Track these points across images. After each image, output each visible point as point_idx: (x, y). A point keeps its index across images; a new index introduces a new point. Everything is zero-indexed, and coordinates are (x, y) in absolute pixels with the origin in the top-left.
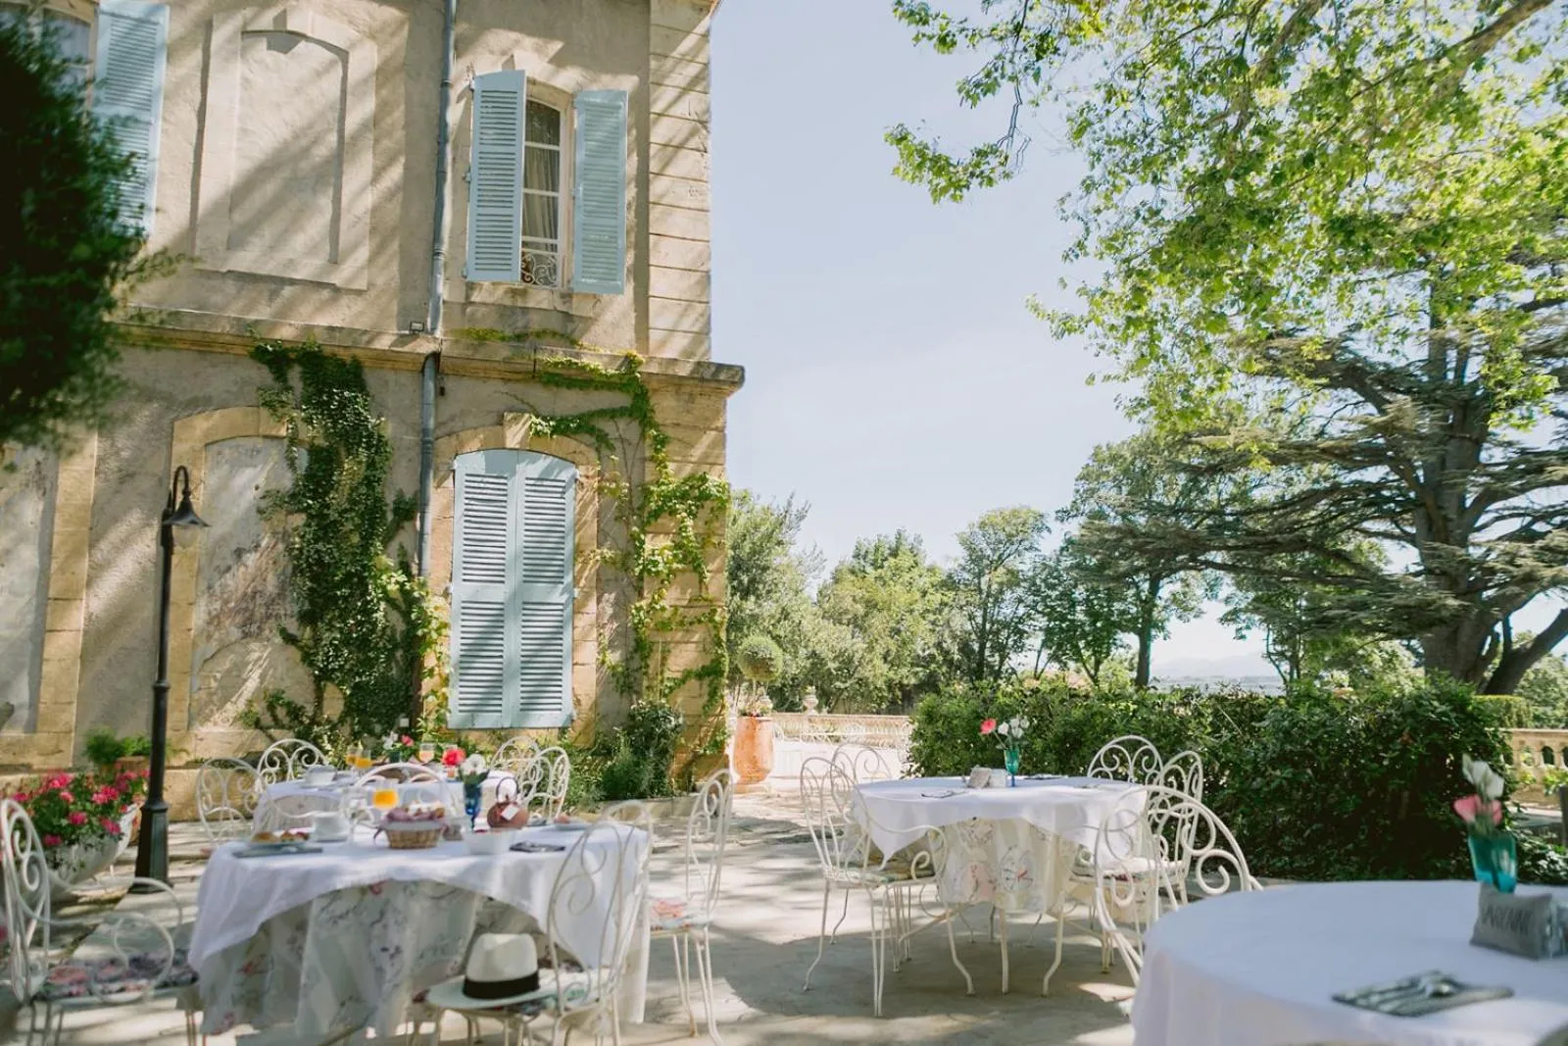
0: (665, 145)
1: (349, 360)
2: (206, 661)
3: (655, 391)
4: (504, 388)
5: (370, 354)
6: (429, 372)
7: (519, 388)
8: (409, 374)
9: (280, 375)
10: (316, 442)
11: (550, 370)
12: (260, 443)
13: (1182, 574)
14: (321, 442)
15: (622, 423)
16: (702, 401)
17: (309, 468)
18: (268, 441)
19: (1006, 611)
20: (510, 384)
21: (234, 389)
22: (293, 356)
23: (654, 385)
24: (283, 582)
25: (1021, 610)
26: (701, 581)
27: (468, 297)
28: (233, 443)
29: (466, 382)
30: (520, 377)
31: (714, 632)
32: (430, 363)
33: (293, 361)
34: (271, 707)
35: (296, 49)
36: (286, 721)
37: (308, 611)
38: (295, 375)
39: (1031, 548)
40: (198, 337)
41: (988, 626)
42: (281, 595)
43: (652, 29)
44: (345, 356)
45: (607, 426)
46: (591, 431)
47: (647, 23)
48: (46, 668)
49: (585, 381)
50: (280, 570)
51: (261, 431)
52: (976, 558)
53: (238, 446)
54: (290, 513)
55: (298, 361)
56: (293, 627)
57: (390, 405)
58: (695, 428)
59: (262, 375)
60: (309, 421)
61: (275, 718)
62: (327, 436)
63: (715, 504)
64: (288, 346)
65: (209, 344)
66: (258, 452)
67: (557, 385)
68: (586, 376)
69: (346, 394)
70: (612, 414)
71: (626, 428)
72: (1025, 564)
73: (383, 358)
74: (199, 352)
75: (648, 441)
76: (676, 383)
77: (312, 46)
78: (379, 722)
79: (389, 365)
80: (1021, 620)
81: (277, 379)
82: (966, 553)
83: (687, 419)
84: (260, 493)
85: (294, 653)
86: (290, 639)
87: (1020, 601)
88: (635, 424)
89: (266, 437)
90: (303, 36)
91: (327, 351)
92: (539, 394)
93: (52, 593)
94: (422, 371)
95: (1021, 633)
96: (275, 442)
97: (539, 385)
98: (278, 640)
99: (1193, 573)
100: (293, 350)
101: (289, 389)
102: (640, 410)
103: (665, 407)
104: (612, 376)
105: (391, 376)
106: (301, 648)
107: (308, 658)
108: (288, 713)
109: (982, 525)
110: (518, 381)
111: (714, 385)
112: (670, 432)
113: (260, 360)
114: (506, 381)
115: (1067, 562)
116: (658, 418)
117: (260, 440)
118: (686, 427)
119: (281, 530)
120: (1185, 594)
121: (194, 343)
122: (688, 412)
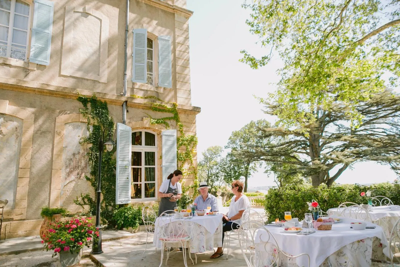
0: (180, 51)
1: (103, 102)
2: (65, 186)
3: (180, 113)
4: (143, 111)
5: (109, 100)
6: (124, 106)
7: (147, 111)
8: (119, 106)
9: (85, 105)
10: (95, 124)
11: (155, 106)
12: (80, 124)
13: (254, 162)
14: (96, 124)
15: (172, 121)
16: (190, 116)
17: (93, 131)
18: (82, 123)
19: (214, 171)
20: (144, 110)
21: (73, 108)
22: (88, 100)
23: (180, 111)
24: (86, 163)
25: (217, 171)
26: (192, 162)
27: (133, 86)
28: (72, 123)
29: (133, 109)
30: (147, 108)
31: (195, 176)
32: (125, 103)
33: (88, 101)
34: (83, 199)
35: (88, 18)
36: (87, 202)
37: (94, 171)
38: (89, 105)
39: (220, 156)
40: (63, 94)
41: (209, 175)
42: (86, 167)
43: (176, 21)
44: (103, 101)
45: (168, 122)
46: (165, 123)
47: (174, 20)
48: (18, 189)
49: (163, 110)
50: (85, 159)
51: (81, 120)
52: (206, 158)
53: (74, 125)
54: (88, 143)
55: (90, 101)
56: (89, 176)
57: (114, 114)
58: (189, 123)
59: (81, 105)
60: (93, 118)
61: (84, 202)
62: (98, 122)
63: (194, 142)
64: (88, 97)
65: (66, 96)
66: (79, 126)
67: (156, 110)
68: (163, 108)
69: (103, 111)
70: (170, 119)
71: (173, 122)
72: (218, 160)
73: (112, 102)
74: (63, 98)
75: (178, 126)
76: (185, 111)
77: (92, 17)
78: (112, 202)
79: (114, 103)
80: (217, 173)
81: (84, 106)
82: (203, 157)
83: (187, 120)
84: (80, 138)
85: (90, 183)
86: (88, 179)
87: (217, 169)
88: (175, 121)
89: (81, 122)
90: (90, 14)
91: (98, 99)
92: (151, 113)
93: (20, 167)
94: (123, 106)
95: (217, 177)
96: (84, 124)
97: (152, 111)
98: (85, 179)
99: (257, 161)
100: (89, 98)
101: (88, 109)
102: (176, 118)
103: (182, 117)
104: (170, 109)
105: (114, 106)
106: (91, 182)
107: (93, 185)
108: (88, 200)
109: (208, 150)
110: (146, 109)
111: (194, 112)
112: (183, 124)
113: (80, 101)
114: (143, 109)
115: (229, 159)
116: (181, 120)
117: (80, 123)
118: (187, 122)
119: (86, 148)
120: (255, 166)
121: (62, 95)
122: (188, 119)
